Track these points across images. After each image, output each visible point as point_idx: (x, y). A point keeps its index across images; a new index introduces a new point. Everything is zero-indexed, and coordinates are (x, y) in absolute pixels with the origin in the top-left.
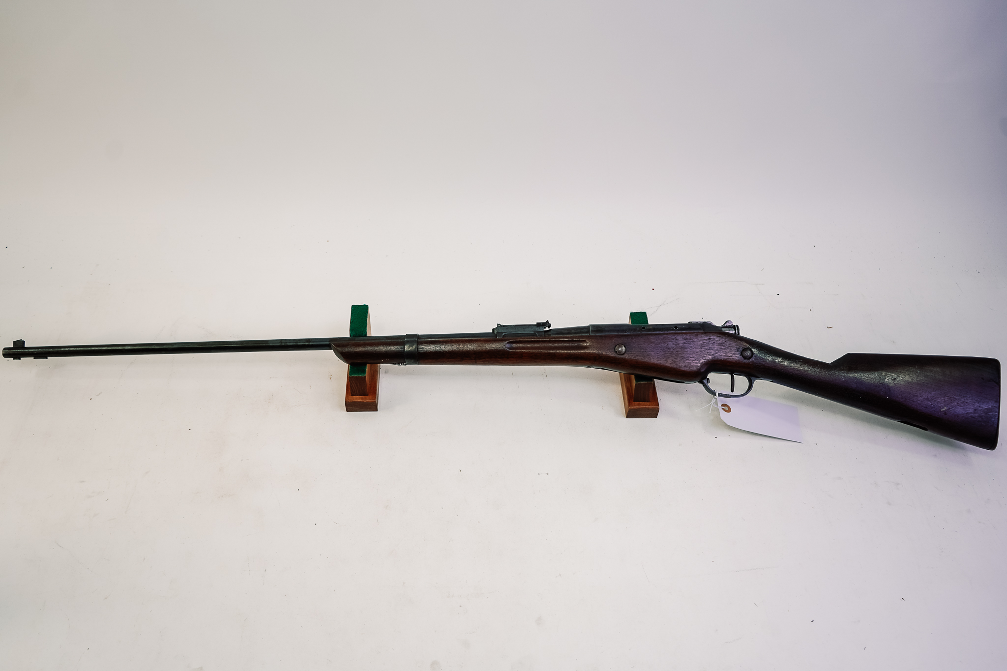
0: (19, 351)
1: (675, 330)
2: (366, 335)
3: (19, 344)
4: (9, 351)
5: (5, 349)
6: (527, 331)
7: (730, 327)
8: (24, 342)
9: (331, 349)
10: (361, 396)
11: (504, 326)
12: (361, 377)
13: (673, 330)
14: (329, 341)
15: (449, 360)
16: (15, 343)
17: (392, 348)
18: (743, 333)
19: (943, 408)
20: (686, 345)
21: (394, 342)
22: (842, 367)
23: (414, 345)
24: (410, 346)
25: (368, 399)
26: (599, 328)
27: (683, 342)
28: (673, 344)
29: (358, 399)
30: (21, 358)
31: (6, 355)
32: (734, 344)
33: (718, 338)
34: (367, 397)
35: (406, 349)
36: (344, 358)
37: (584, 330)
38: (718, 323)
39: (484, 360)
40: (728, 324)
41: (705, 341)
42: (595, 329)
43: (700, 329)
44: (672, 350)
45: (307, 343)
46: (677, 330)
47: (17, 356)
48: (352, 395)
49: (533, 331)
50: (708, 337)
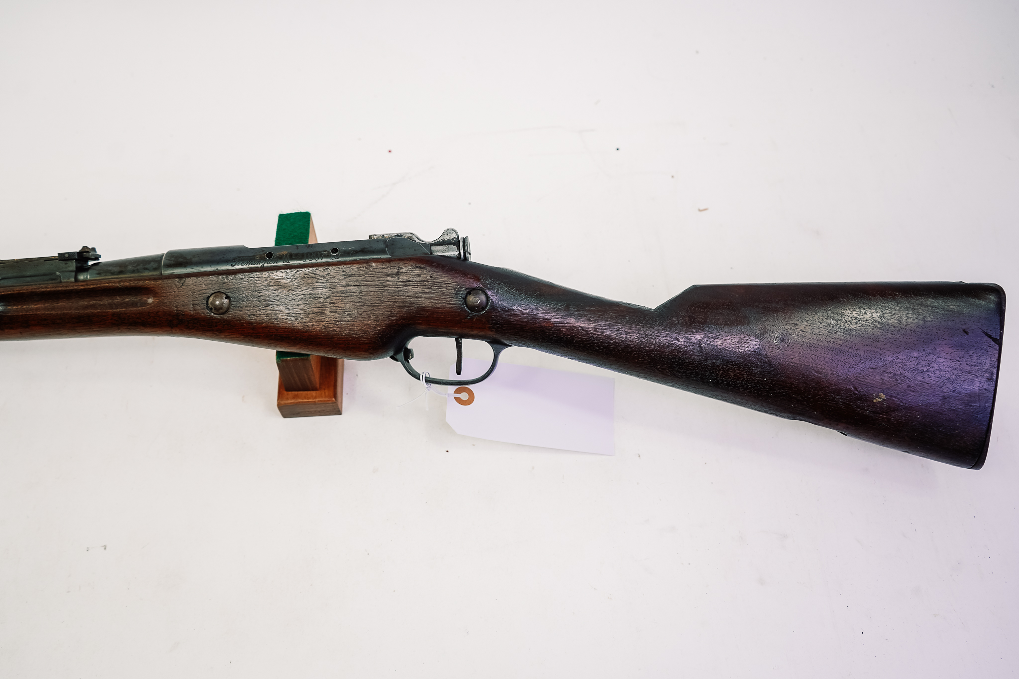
1: (334, 257)
6: (43, 271)
7: (450, 244)
13: (328, 256)
18: (477, 256)
19: (878, 396)
20: (351, 288)
22: (675, 319)
26: (181, 260)
27: (344, 282)
28: (325, 287)
32: (450, 281)
33: (417, 271)
37: (152, 264)
38: (428, 234)
40: (446, 238)
41: (389, 278)
42: (172, 262)
43: (383, 252)
44: (322, 300)
46: (338, 256)
49: (53, 270)
50: (396, 270)
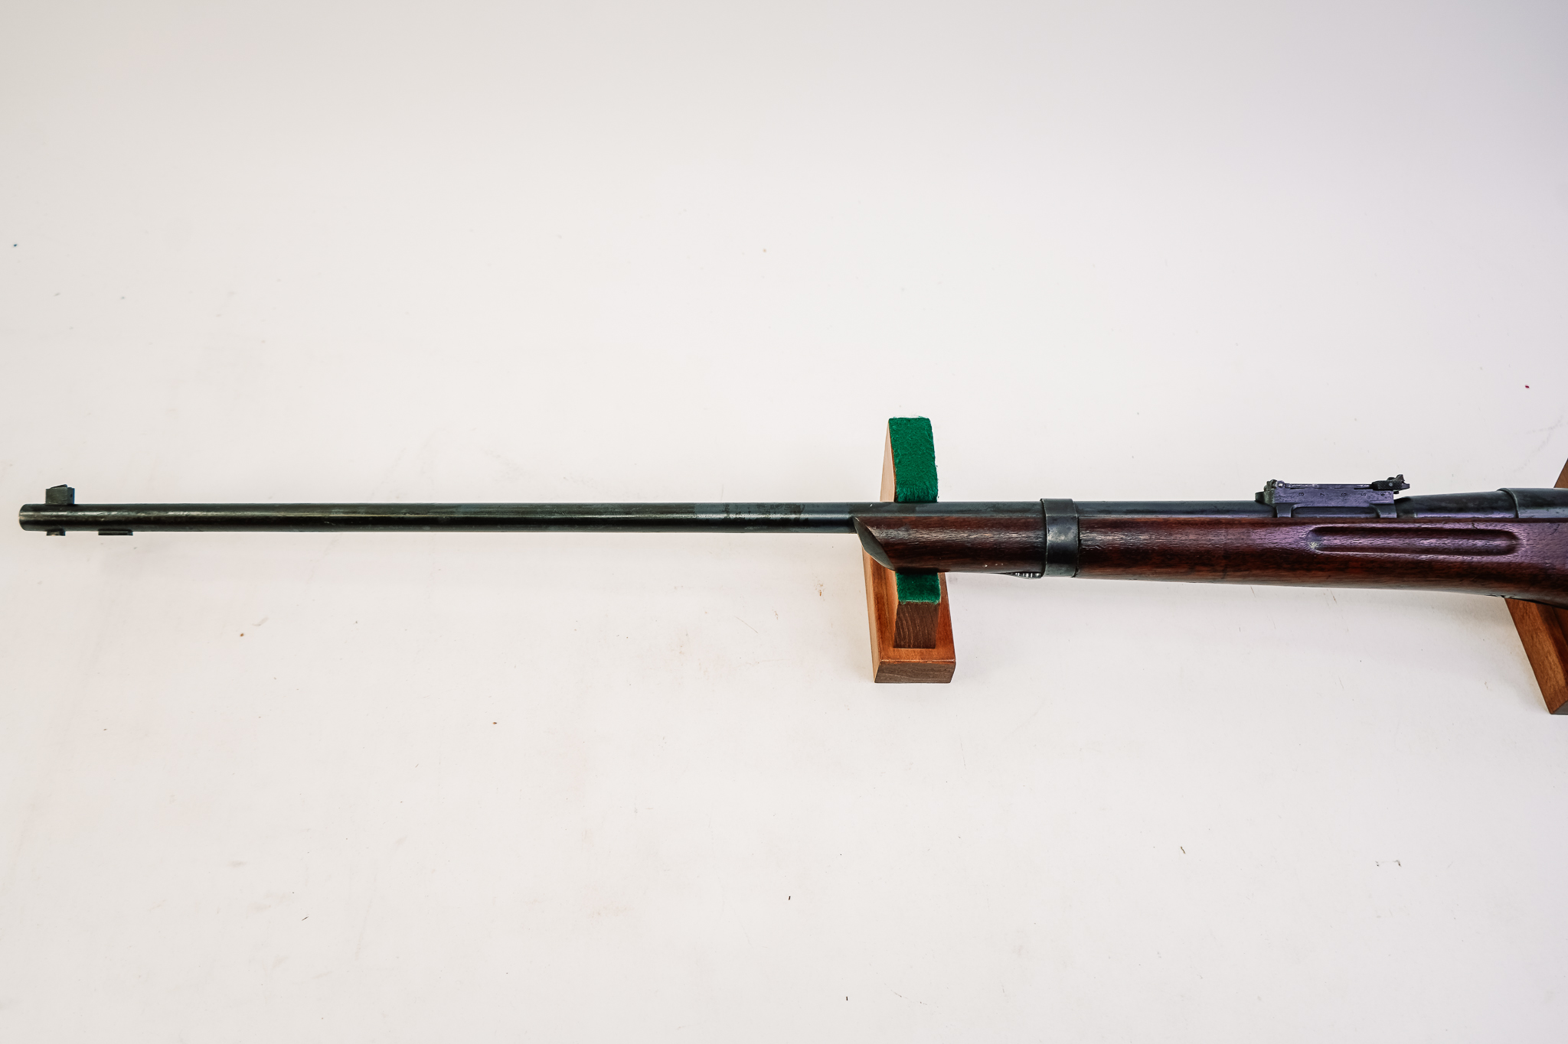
0: (62, 516)
2: (934, 500)
3: (60, 497)
4: (36, 514)
5: (25, 508)
6: (1353, 501)
8: (71, 491)
9: (853, 531)
10: (919, 647)
11: (1295, 487)
12: (928, 604)
14: (850, 513)
15: (1159, 570)
16: (50, 493)
17: (1014, 535)
21: (1018, 520)
23: (1069, 529)
24: (1060, 533)
25: (934, 656)
29: (911, 656)
30: (67, 533)
31: (26, 524)
34: (934, 652)
35: (1050, 538)
36: (890, 557)
39: (1247, 573)
45: (793, 516)
47: (56, 527)
48: (897, 646)
49: (1366, 502)
